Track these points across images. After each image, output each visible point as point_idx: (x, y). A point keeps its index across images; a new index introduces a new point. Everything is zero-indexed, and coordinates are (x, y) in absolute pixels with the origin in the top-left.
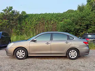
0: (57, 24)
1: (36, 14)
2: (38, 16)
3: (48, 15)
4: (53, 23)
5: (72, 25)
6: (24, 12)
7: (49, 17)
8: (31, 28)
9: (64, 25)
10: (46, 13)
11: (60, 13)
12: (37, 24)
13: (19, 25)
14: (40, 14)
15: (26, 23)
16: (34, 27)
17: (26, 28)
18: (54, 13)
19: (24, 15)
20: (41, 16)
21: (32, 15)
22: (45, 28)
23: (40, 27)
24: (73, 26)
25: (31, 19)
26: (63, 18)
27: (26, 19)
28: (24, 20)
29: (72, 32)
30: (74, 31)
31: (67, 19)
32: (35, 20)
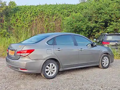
0: (62, 20)
1: (31, 6)
2: (34, 9)
3: (49, 7)
4: (55, 19)
5: (84, 22)
6: (12, 3)
7: (51, 10)
8: (23, 27)
9: (72, 22)
10: (46, 4)
11: (66, 5)
12: (33, 20)
13: (5, 23)
14: (38, 6)
15: (17, 19)
16: (28, 25)
17: (17, 26)
18: (57, 4)
19: (12, 8)
20: (38, 8)
21: (25, 7)
22: (45, 27)
23: (37, 25)
24: (86, 23)
25: (24, 13)
26: (71, 11)
27: (17, 14)
28: (14, 16)
29: (84, 31)
30: (86, 31)
31: (77, 12)
32: (29, 15)
